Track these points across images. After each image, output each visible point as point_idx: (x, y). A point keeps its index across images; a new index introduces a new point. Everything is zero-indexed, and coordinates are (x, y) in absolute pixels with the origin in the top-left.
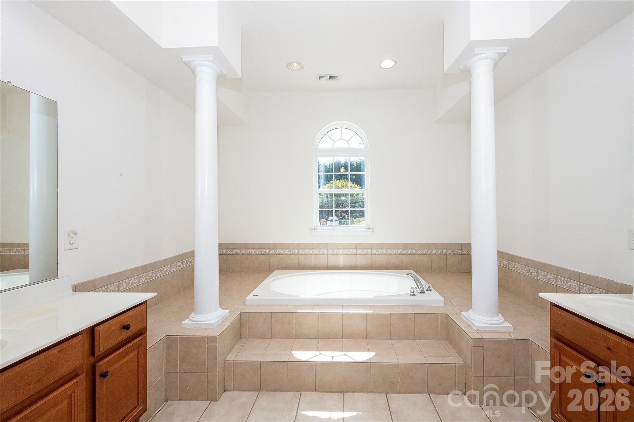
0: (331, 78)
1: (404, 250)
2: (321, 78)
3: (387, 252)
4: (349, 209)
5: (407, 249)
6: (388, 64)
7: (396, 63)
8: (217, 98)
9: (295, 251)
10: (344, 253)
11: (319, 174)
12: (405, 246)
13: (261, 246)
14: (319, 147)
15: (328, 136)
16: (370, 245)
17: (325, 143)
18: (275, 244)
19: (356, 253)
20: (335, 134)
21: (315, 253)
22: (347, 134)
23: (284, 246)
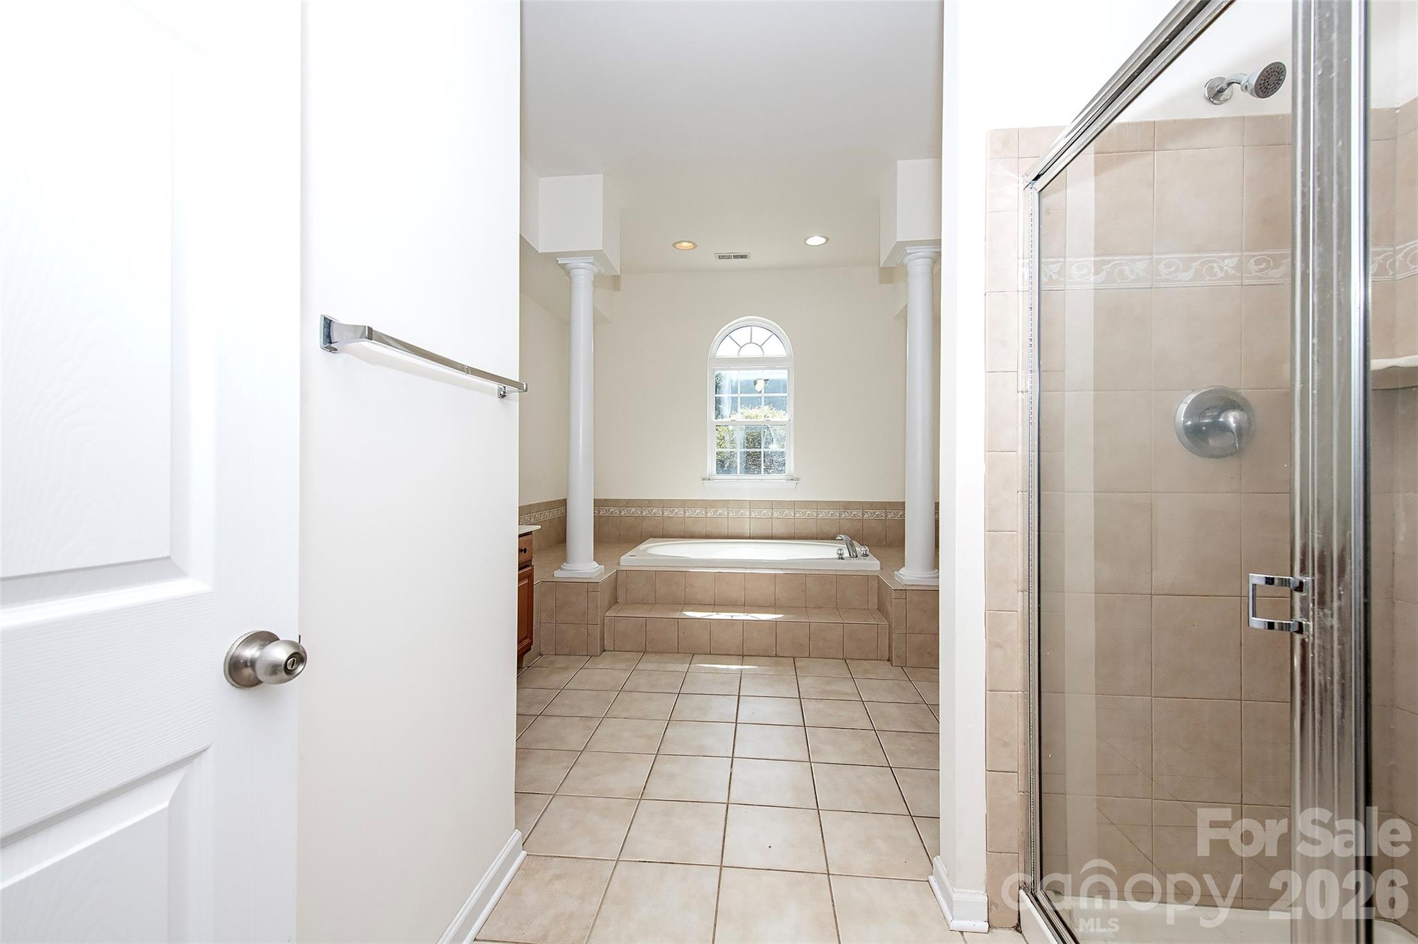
0: (736, 257)
1: (844, 512)
2: (721, 257)
3: (817, 515)
4: (762, 450)
5: (849, 511)
6: (816, 241)
7: (827, 239)
8: (594, 307)
9: (679, 512)
10: (753, 515)
11: (716, 395)
12: (847, 506)
13: (629, 503)
14: (717, 355)
15: (731, 338)
16: (794, 504)
17: (726, 349)
18: (650, 501)
19: (772, 515)
20: (742, 335)
21: (709, 515)
22: (760, 334)
23: (663, 503)
